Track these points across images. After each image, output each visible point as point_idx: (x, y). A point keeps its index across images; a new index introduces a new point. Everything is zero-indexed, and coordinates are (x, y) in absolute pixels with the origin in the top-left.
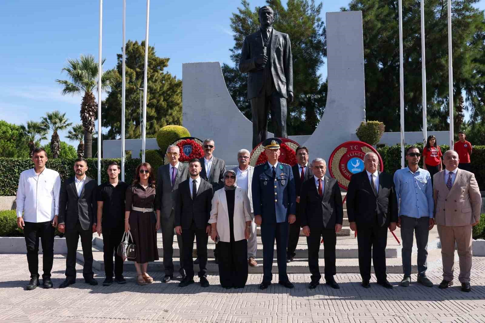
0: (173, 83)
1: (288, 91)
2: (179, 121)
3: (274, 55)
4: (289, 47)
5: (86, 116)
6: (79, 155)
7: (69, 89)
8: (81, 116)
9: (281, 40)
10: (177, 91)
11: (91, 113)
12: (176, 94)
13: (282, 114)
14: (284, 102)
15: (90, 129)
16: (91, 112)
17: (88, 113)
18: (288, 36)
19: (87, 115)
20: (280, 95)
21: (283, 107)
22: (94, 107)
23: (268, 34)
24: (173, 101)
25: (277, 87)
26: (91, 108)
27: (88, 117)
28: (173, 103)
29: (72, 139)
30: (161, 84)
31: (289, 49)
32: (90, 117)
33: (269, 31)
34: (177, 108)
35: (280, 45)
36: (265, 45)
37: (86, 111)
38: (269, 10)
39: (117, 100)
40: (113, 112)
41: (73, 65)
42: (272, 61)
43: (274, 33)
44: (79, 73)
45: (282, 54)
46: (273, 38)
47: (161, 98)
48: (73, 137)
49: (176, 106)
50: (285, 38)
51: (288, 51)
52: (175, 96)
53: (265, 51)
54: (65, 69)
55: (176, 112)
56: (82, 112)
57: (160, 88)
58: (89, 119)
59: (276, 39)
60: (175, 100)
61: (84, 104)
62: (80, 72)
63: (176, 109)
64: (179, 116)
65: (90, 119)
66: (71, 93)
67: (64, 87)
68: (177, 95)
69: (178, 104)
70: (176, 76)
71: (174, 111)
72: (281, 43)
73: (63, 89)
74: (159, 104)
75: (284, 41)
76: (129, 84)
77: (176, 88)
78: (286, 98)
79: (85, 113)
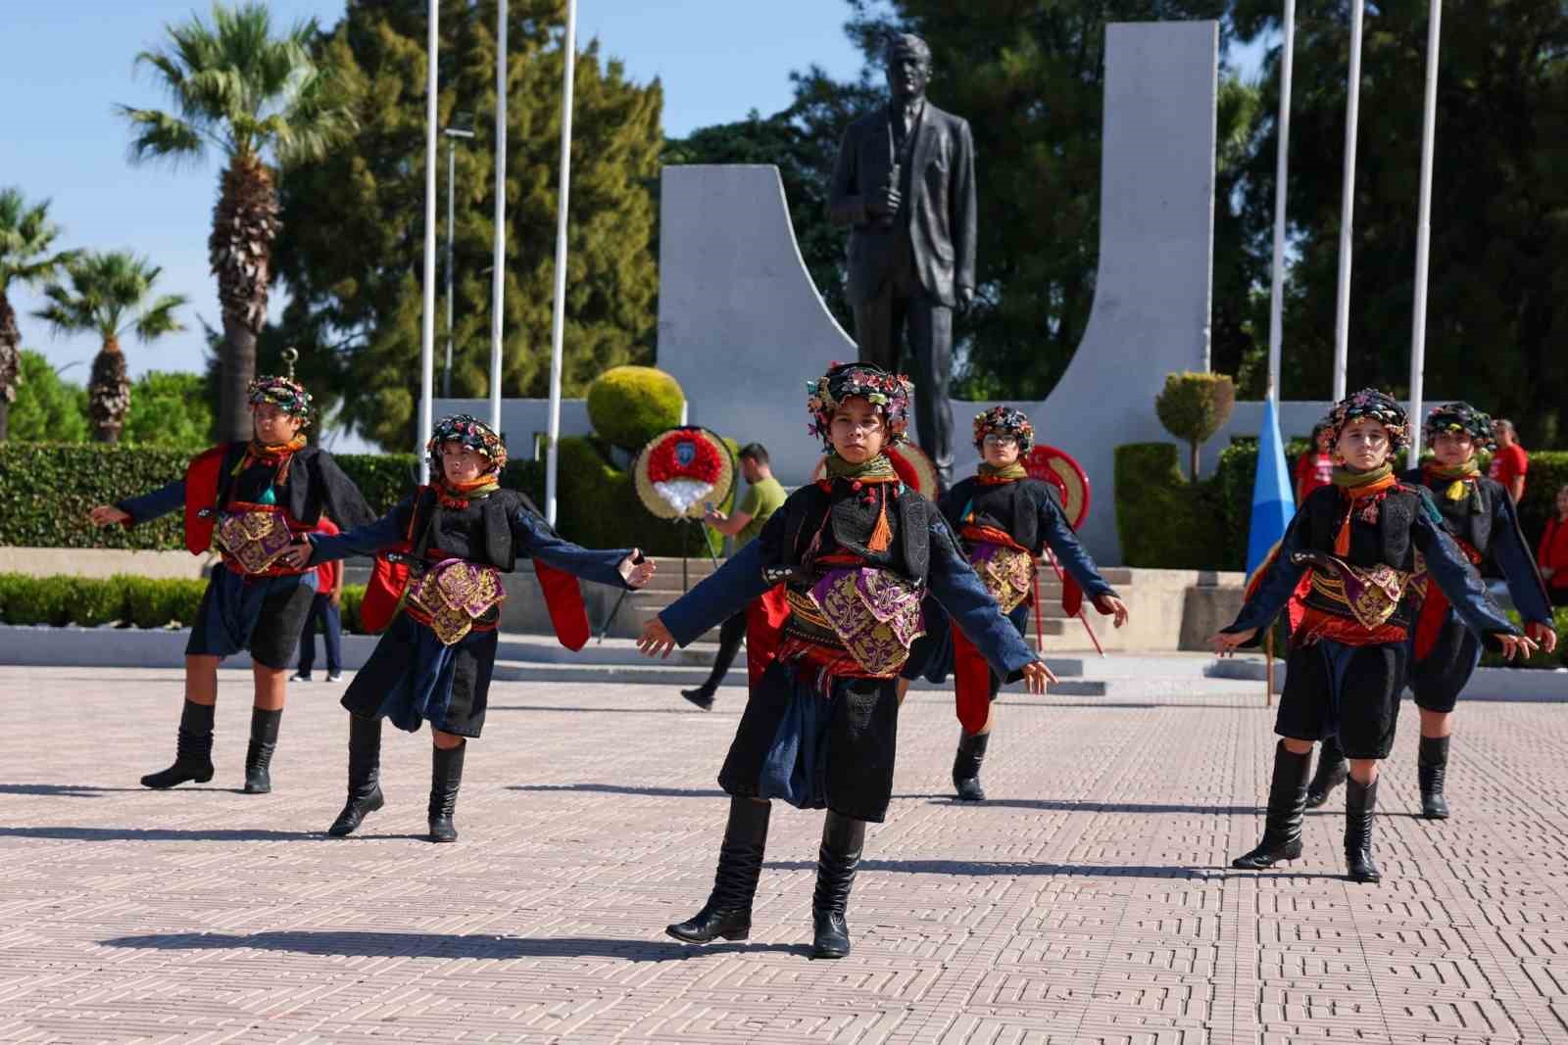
0: (592, 105)
1: (958, 287)
2: (616, 273)
3: (921, 185)
4: (968, 159)
5: (236, 260)
6: (101, 405)
7: (162, 138)
8: (212, 260)
9: (944, 137)
10: (609, 143)
11: (256, 248)
12: (605, 154)
13: (935, 351)
14: (944, 319)
15: (251, 314)
16: (255, 241)
17: (242, 249)
18: (965, 126)
19: (241, 256)
20: (932, 297)
21: (941, 331)
22: (268, 221)
23: (908, 123)
24: (596, 187)
25: (924, 276)
26: (256, 224)
27: (244, 264)
28: (593, 198)
29: (64, 324)
30: (537, 104)
31: (968, 165)
32: (252, 263)
33: (911, 113)
34: (610, 218)
35: (940, 157)
36: (897, 161)
37: (235, 239)
38: (914, 53)
39: (349, 180)
40: (324, 230)
41: (183, 44)
42: (914, 204)
43: (925, 118)
44: (217, 85)
45: (945, 181)
46: (922, 135)
47: (537, 174)
48: (70, 314)
49: (604, 209)
50: (955, 132)
51: (962, 171)
52: (601, 167)
53: (895, 176)
54: (146, 55)
55: (600, 236)
56: (220, 240)
57: (534, 120)
58: (245, 270)
59: (928, 139)
60: (599, 185)
61: (224, 211)
62: (222, 80)
63: (602, 224)
64: (615, 251)
65: (250, 270)
66: (169, 158)
67: (141, 130)
68: (611, 159)
69: (614, 204)
70: (600, 40)
71: (595, 231)
72: (944, 151)
73: (137, 137)
74: (529, 198)
75: (951, 145)
76: (399, 109)
77: (610, 130)
78: (950, 307)
79: (233, 249)
